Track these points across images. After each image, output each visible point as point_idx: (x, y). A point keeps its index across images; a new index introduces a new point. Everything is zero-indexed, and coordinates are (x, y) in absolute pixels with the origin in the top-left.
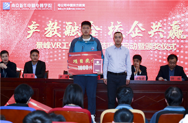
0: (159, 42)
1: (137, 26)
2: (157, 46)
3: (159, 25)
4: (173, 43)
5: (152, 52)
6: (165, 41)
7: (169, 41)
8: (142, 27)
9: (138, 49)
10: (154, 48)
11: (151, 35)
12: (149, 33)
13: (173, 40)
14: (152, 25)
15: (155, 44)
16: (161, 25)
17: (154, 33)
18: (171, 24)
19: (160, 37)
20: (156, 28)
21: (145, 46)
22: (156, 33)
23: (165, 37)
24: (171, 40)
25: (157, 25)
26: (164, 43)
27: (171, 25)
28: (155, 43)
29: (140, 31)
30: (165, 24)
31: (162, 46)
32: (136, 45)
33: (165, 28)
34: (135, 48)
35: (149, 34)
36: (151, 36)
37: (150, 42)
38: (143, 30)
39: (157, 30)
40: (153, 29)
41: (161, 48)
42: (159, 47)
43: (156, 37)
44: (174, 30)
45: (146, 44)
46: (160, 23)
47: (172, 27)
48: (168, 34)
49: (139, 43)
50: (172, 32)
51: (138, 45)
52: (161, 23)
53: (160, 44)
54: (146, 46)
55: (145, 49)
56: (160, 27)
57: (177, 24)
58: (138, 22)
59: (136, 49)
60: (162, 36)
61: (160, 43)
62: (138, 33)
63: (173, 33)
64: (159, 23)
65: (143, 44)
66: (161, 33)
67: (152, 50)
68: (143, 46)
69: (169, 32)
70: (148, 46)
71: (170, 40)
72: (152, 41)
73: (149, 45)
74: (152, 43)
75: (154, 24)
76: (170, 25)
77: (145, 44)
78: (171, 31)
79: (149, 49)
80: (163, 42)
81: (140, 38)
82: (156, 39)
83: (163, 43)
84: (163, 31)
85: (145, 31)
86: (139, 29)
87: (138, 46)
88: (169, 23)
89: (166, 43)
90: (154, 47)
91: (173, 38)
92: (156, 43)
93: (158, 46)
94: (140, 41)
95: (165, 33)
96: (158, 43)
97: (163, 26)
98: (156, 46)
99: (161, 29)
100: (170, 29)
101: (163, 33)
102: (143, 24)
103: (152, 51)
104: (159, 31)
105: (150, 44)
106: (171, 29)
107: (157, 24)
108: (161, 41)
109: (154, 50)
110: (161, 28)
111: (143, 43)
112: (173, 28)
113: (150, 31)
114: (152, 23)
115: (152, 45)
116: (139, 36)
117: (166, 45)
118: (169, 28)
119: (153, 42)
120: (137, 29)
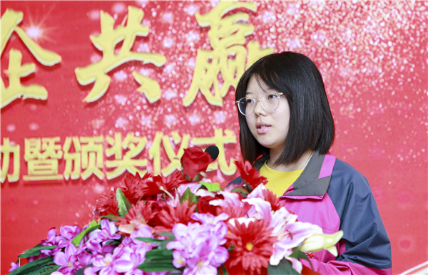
0: (135, 127)
1: (15, 42)
2: (129, 155)
3: (136, 24)
4: (218, 132)
5: (99, 189)
6: (170, 120)
7: (194, 119)
8: (44, 44)
9: (26, 178)
10: (110, 164)
11: (90, 86)
12: (83, 76)
13: (215, 108)
14: (97, 27)
15: (118, 143)
16: (148, 23)
17: (110, 74)
18: (202, 11)
19: (143, 95)
20: (119, 45)
21: (59, 155)
22: (121, 76)
23: (170, 95)
24: (204, 114)
25: (121, 28)
26: (168, 132)
27: (203, 21)
28: (118, 136)
29: (31, 68)
30: (168, 17)
31: (154, 151)
32: (12, 155)
33: (168, 43)
34: (11, 171)
35: (83, 82)
36: (92, 97)
37: (90, 134)
38: (50, 58)
39: (125, 55)
40: (101, 53)
41: (152, 162)
42: (137, 158)
43: (121, 100)
44: (220, 51)
45: (68, 141)
46: (141, 13)
47: (208, 29)
48: (184, 75)
49: (27, 142)
50: (210, 61)
51: (22, 153)
52: (147, 15)
53: (143, 142)
54: (68, 157)
55: (60, 177)
56: (138, 39)
57: (235, 11)
58: (19, 17)
59: (14, 178)
60: (151, 90)
61: (144, 132)
62: (25, 80)
63: (214, 69)
64: (135, 14)
65: (50, 145)
66: (145, 72)
67: (101, 176)
68: (53, 155)
69: (191, 63)
70: (76, 156)
71: (199, 109)
72: (98, 123)
73: (85, 149)
74: (101, 139)
75: (106, 20)
76: (198, 16)
77: (61, 143)
78: (202, 55)
79: (85, 176)
80: (160, 125)
81: (34, 107)
82: (120, 111)
83: (159, 135)
84: (159, 60)
85: (57, 66)
86: (29, 57)
87: (27, 156)
88: (192, 10)
89: (175, 134)
90: (112, 158)
91: (216, 100)
92: (124, 135)
93: (135, 151)
94: (34, 127)
95: (170, 69)
96: (130, 137)
97: (159, 27)
98: (125, 151)
99: (144, 47)
100: (196, 46)
101: (160, 70)
102: (47, 24)
103: (101, 182)
104: (137, 64)
105: (91, 140)
106: (203, 41)
107: (121, 20)
108: (146, 122)
109: (111, 176)
110: (146, 39)
111: (52, 141)
112: (212, 34)
113: (85, 63)
114: (94, 15)
115: (100, 148)
116: (31, 101)
117: (178, 147)
118: (192, 37)
119: (103, 131)
120: (15, 56)
